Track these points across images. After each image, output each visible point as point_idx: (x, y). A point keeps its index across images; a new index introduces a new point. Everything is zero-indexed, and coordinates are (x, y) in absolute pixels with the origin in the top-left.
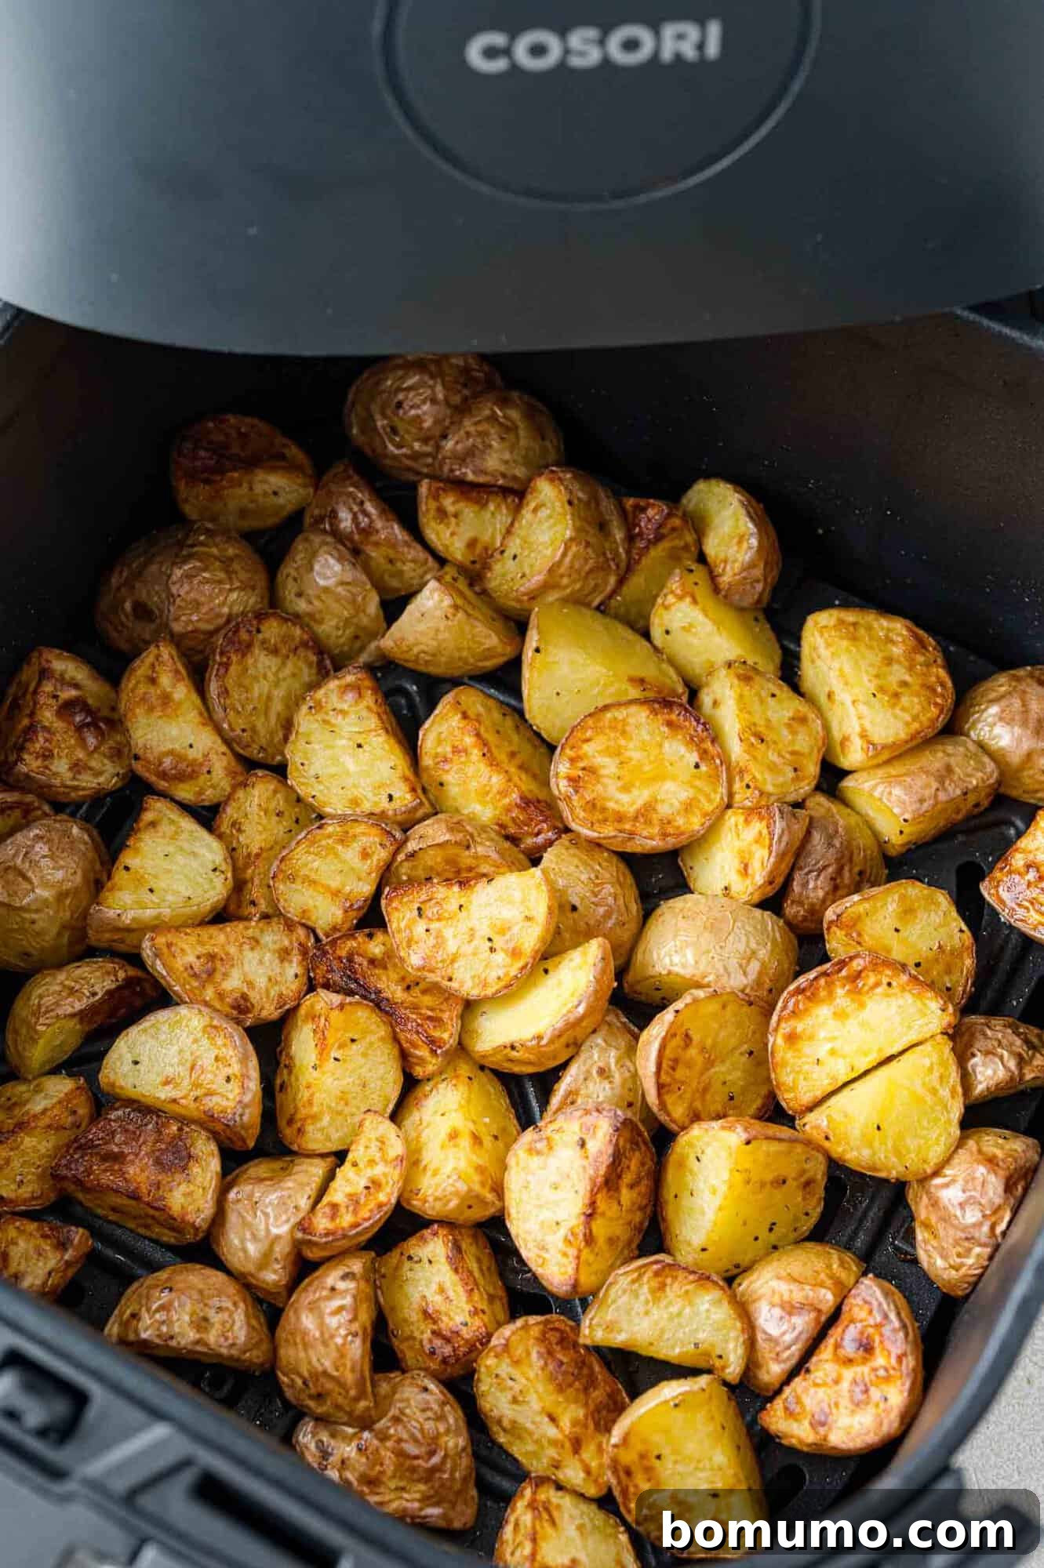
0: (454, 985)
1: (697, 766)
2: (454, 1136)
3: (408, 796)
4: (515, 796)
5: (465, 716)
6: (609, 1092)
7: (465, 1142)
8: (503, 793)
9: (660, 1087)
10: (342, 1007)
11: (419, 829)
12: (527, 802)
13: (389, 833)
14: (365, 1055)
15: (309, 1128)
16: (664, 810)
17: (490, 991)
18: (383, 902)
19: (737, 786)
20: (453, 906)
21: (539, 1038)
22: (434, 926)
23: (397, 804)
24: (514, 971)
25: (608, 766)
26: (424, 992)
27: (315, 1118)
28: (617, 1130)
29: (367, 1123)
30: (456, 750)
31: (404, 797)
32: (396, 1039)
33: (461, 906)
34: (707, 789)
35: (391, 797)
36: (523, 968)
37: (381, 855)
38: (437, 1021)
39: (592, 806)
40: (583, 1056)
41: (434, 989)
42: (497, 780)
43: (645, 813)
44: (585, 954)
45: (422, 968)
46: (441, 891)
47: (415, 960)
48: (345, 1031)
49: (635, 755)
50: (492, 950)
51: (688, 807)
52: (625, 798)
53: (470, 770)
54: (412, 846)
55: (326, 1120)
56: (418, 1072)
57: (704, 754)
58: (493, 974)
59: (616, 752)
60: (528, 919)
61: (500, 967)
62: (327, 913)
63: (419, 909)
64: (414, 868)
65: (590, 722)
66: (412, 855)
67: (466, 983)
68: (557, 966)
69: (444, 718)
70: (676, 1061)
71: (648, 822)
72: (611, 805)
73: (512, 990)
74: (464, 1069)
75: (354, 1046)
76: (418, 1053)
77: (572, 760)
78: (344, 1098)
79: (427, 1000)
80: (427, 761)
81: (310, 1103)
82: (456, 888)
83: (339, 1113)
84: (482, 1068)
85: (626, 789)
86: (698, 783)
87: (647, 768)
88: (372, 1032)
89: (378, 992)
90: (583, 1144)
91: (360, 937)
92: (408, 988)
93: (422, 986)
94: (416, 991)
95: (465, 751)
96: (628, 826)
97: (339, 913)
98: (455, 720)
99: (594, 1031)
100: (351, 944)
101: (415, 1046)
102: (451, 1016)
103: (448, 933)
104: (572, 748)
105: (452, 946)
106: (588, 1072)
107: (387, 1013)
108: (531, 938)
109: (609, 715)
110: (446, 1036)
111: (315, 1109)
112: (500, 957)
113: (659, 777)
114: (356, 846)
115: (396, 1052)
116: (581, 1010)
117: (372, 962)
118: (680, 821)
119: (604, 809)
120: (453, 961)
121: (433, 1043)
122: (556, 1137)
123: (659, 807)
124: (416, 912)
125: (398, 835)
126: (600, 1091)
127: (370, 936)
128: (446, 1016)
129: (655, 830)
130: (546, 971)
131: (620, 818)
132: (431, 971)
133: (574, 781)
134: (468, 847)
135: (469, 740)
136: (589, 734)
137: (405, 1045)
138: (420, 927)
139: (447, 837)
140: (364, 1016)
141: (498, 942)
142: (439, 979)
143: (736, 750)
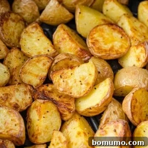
0: (72, 94)
1: (121, 37)
2: (79, 133)
3: (53, 50)
4: (79, 49)
5: (64, 30)
6: (117, 117)
7: (82, 135)
8: (76, 48)
9: (132, 113)
10: (44, 103)
11: (57, 57)
12: (82, 50)
13: (50, 58)
14: (51, 115)
15: (39, 137)
16: (116, 48)
17: (82, 95)
18: (51, 76)
19: (132, 41)
20: (70, 74)
21: (98, 105)
22: (65, 80)
23: (50, 52)
24: (88, 89)
25: (100, 39)
26: (64, 98)
27: (40, 134)
28: (124, 126)
29: (55, 133)
30: (63, 39)
31: (52, 50)
32: (59, 111)
33: (72, 74)
34: (125, 42)
35: (48, 51)
36: (90, 88)
37: (48, 64)
38: (69, 104)
39: (98, 48)
40: (109, 108)
41: (67, 96)
42: (74, 45)
43: (111, 49)
44: (105, 82)
45: (63, 91)
46: (66, 71)
47: (61, 89)
48: (45, 109)
49: (107, 36)
50: (81, 84)
51: (121, 47)
52: (106, 46)
53: (67, 44)
54: (56, 61)
55: (43, 134)
56: (65, 119)
57: (123, 35)
58: (82, 91)
59: (102, 36)
60: (90, 74)
61: (84, 88)
62: (35, 81)
63: (61, 76)
64: (56, 67)
65: (94, 30)
66: (56, 63)
67: (75, 93)
68: (98, 87)
69: (59, 31)
70: (134, 106)
71: (113, 51)
72: (103, 48)
73: (87, 94)
74: (77, 116)
75: (48, 113)
76: (65, 113)
77: (92, 39)
78: (47, 127)
79: (65, 100)
80: (55, 43)
81: (38, 130)
82: (70, 69)
83: (46, 132)
84: (81, 116)
85: (105, 44)
86: (123, 41)
87: (110, 39)
88: (52, 109)
89: (52, 99)
90: (115, 131)
91: (45, 86)
92: (60, 97)
93: (63, 96)
94: (62, 98)
95: (65, 38)
96: (108, 52)
97: (38, 81)
98: (62, 31)
99: (111, 102)
100: (43, 88)
101: (64, 112)
102: (72, 103)
103: (69, 81)
104: (91, 36)
105: (70, 84)
106: (111, 113)
107: (55, 104)
108: (91, 80)
109: (98, 28)
110: (72, 108)
111: (39, 131)
112: (84, 86)
113: (113, 41)
114: (42, 63)
115: (59, 114)
116: (108, 96)
117: (49, 92)
118: (120, 50)
119: (101, 49)
120: (71, 89)
121: (69, 110)
122: (107, 130)
123: (115, 47)
124: (60, 77)
125: (52, 59)
126: (115, 117)
127: (48, 86)
128: (71, 103)
129: (115, 53)
130: (95, 89)
131: (106, 51)
132: (66, 92)
133: (93, 43)
134: (71, 59)
135: (66, 36)
136: (94, 32)
137: (61, 112)
138: (61, 80)
139: (66, 57)
140: (50, 105)
141: (83, 82)
142: (68, 94)
143: (130, 33)
